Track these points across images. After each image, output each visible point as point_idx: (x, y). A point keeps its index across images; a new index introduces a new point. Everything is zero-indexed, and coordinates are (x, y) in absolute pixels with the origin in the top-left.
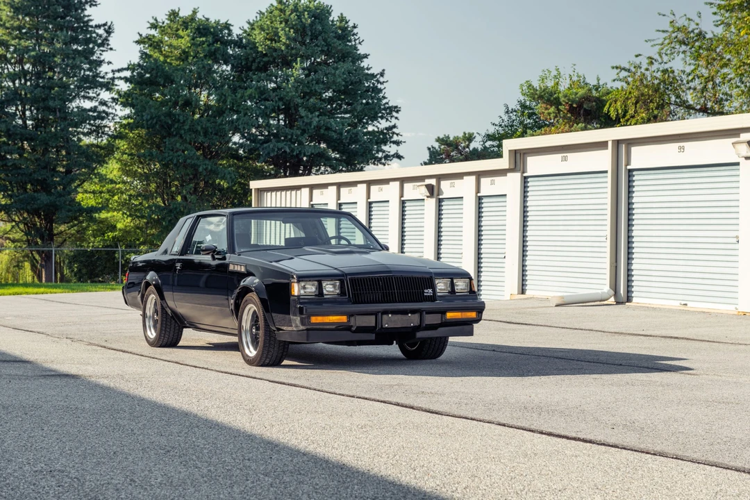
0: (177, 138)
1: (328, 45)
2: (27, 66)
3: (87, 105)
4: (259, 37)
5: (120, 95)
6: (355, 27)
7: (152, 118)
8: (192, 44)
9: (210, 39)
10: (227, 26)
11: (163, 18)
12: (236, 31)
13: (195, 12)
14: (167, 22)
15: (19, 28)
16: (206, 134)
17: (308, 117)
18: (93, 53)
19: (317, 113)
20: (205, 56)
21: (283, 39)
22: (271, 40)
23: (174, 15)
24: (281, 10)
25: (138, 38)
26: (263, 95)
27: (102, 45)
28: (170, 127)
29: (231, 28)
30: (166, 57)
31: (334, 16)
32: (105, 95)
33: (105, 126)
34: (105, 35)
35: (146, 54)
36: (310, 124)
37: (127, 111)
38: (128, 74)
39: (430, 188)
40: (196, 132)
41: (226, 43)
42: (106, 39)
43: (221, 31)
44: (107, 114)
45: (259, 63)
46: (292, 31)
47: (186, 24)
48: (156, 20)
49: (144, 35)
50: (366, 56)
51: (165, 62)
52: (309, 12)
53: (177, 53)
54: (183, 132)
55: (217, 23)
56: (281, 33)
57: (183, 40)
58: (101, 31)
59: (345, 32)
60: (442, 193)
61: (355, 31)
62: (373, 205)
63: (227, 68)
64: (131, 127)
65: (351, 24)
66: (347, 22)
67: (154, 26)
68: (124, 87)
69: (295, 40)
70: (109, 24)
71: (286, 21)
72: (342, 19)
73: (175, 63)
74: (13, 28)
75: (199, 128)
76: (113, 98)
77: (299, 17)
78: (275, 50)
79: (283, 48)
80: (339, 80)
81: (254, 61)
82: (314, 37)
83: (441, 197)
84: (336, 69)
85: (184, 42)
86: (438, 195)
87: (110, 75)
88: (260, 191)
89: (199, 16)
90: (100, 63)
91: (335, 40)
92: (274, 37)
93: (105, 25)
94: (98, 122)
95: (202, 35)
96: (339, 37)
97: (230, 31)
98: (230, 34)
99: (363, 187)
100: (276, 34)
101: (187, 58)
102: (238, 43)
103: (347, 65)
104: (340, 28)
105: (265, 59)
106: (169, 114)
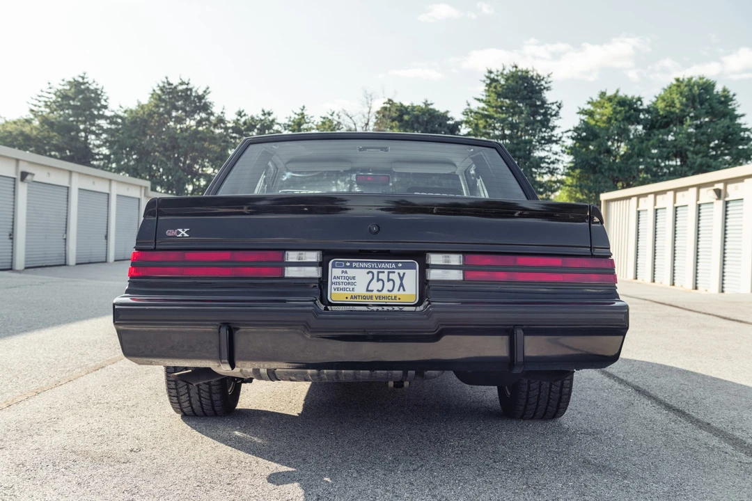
0: (599, 175)
1: (712, 108)
2: (507, 132)
3: (542, 154)
4: (661, 105)
5: (566, 148)
6: (734, 95)
7: (583, 162)
8: (614, 112)
9: (627, 108)
10: (639, 99)
11: (596, 98)
12: (646, 103)
13: (617, 91)
14: (599, 99)
15: (501, 107)
16: (620, 171)
17: (693, 158)
18: (548, 121)
19: (700, 155)
20: (623, 120)
21: (678, 105)
22: (670, 106)
23: (603, 94)
24: (678, 86)
25: (578, 111)
26: (662, 144)
27: (555, 115)
28: (595, 167)
29: (642, 100)
30: (597, 121)
31: (718, 89)
32: (555, 147)
33: (557, 169)
34: (557, 109)
35: (583, 121)
36: (695, 163)
37: (571, 158)
38: (570, 134)
39: (718, 192)
40: (613, 170)
41: (639, 111)
42: (557, 112)
43: (636, 103)
44: (558, 161)
45: (661, 123)
46: (684, 99)
47: (610, 100)
48: (592, 99)
49: (582, 108)
50: (743, 115)
51: (596, 125)
52: (698, 86)
53: (605, 118)
54: (603, 170)
55: (633, 98)
56: (676, 101)
57: (607, 110)
58: (554, 107)
59: (726, 99)
60: (728, 196)
61: (734, 98)
62: (678, 209)
63: (640, 127)
64: (572, 169)
65: (731, 94)
66: (728, 92)
67: (589, 103)
68: (570, 143)
69: (687, 106)
70: (559, 102)
71: (681, 93)
72: (724, 90)
73: (602, 125)
74: (496, 107)
75: (615, 167)
76: (562, 151)
77: (690, 90)
78: (672, 113)
79: (677, 111)
80: (718, 132)
81: (657, 121)
82: (702, 103)
83: (727, 199)
84: (717, 124)
85: (608, 110)
86: (725, 197)
87: (559, 136)
88: (608, 202)
89: (621, 94)
90: (553, 128)
91: (717, 104)
92: (672, 104)
93: (556, 102)
94: (551, 166)
95: (621, 106)
96: (721, 103)
97: (642, 102)
98: (641, 105)
99: (671, 194)
100: (673, 102)
101: (610, 121)
102: (647, 111)
103: (726, 122)
104: (723, 96)
105: (665, 120)
106: (595, 159)
